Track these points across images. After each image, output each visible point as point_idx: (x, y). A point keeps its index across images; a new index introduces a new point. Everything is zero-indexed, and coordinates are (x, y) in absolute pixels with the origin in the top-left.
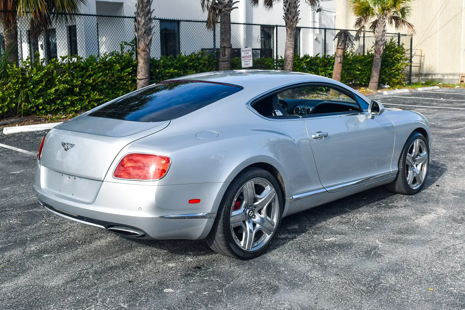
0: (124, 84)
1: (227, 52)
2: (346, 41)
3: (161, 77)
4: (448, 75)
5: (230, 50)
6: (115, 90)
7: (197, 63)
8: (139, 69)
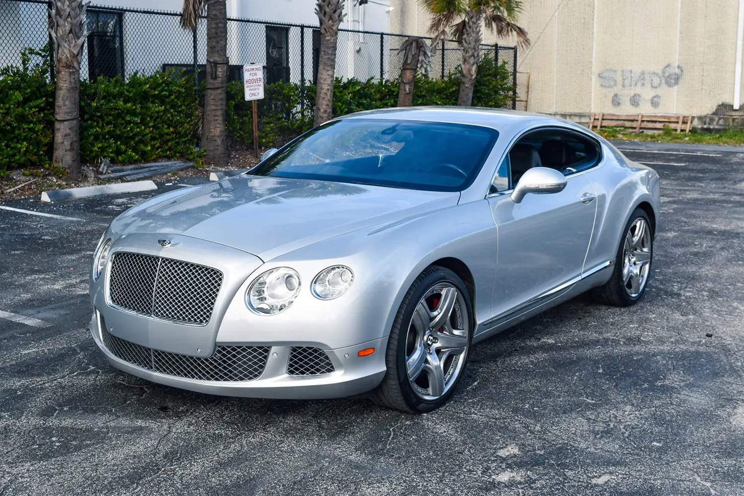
0: (30, 129)
1: (221, 71)
2: (419, 56)
3: (99, 117)
4: (572, 117)
5: (225, 67)
6: (11, 140)
7: (166, 91)
8: (59, 102)
